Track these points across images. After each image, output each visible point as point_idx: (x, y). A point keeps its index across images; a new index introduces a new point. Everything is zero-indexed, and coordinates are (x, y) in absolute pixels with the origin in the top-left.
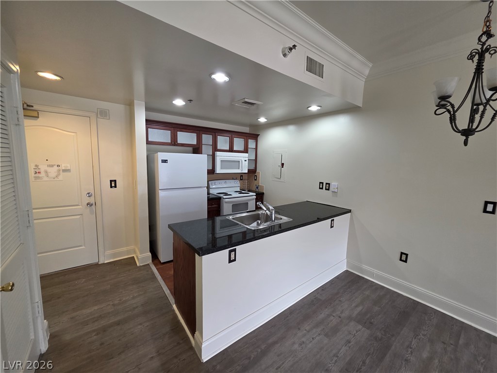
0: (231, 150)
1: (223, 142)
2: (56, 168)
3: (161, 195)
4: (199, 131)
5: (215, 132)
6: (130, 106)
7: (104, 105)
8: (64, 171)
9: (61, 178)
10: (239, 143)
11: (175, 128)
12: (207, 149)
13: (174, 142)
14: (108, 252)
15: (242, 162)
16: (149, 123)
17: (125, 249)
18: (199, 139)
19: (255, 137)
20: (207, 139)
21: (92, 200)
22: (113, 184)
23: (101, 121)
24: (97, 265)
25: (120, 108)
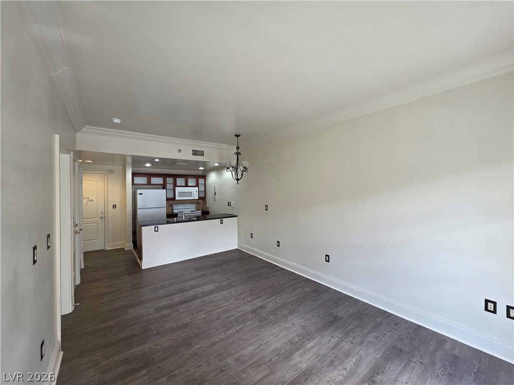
0: (187, 186)
1: (180, 181)
2: (87, 199)
3: (139, 211)
4: (164, 176)
5: (175, 176)
6: (125, 167)
7: (111, 167)
8: (91, 201)
9: (88, 204)
10: (192, 182)
11: (149, 175)
12: (170, 186)
13: (149, 183)
14: (110, 244)
15: (194, 193)
16: (134, 174)
17: (119, 243)
18: (165, 181)
19: (204, 177)
20: (170, 180)
21: (103, 215)
22: (114, 206)
23: (109, 175)
24: (103, 250)
25: (120, 168)
